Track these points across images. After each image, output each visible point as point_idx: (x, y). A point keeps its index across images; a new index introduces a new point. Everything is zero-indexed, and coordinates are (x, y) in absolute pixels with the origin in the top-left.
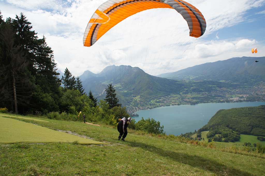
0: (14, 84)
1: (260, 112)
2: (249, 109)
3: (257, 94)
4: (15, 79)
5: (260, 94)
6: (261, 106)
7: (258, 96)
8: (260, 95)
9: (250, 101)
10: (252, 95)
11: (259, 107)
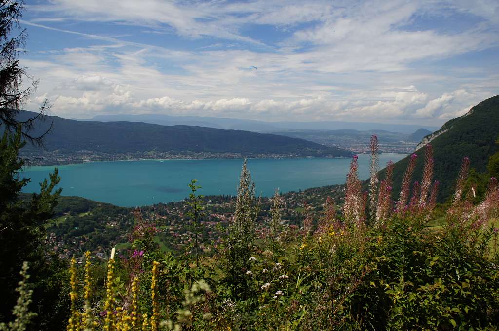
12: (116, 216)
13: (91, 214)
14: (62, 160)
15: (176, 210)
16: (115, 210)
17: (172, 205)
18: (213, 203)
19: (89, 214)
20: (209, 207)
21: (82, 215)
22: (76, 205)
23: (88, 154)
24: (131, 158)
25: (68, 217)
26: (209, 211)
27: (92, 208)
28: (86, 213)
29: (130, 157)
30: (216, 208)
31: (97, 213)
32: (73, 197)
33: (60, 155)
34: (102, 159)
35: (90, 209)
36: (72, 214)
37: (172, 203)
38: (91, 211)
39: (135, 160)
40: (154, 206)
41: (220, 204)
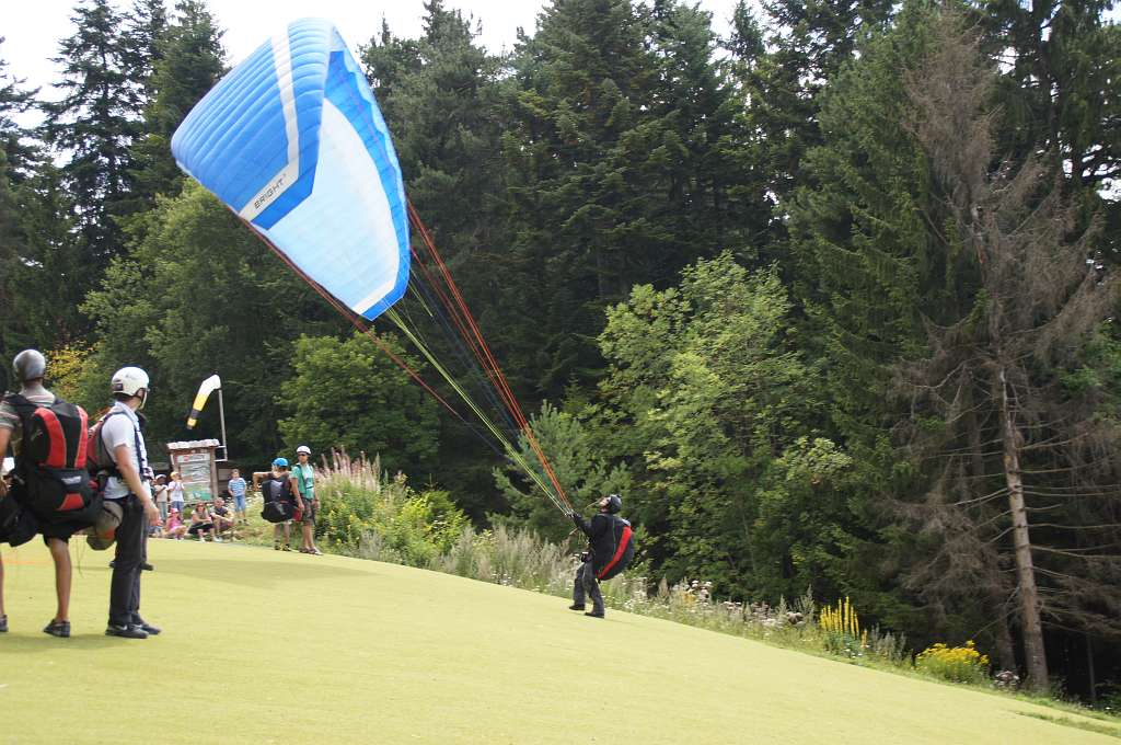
0: (1008, 460)
4: (1020, 420)
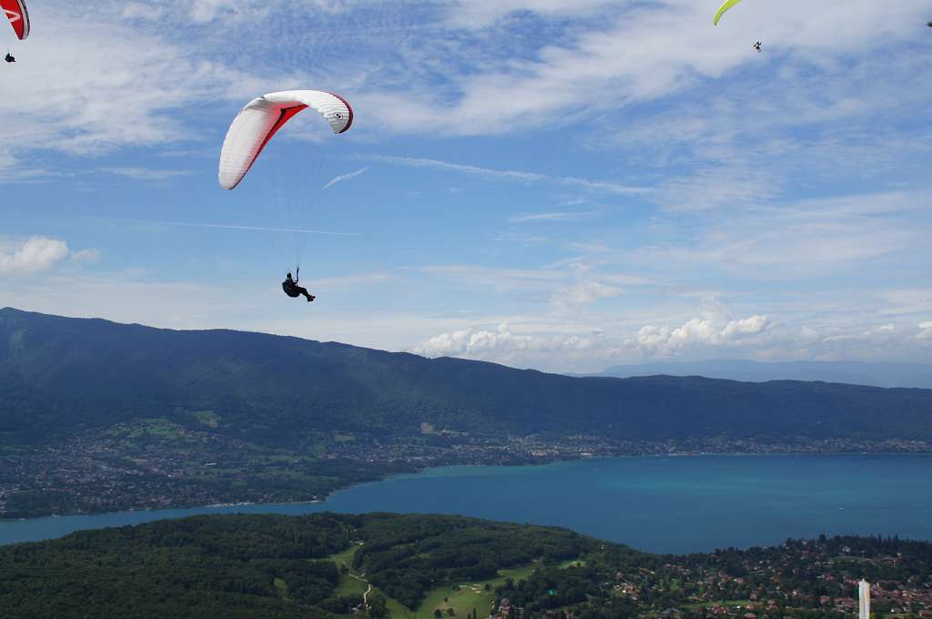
1: (68, 566)
2: (16, 552)
3: (59, 483)
5: (72, 481)
6: (71, 536)
7: (63, 490)
8: (71, 486)
9: (26, 516)
10: (33, 488)
11: (64, 539)
12: (633, 572)
13: (583, 564)
14: (541, 454)
15: (765, 565)
16: (632, 558)
17: (756, 553)
18: (854, 555)
19: (579, 565)
20: (843, 562)
21: (565, 566)
22: (555, 544)
23: (590, 442)
24: (675, 451)
25: (538, 569)
26: (843, 572)
27: (587, 552)
28: (574, 563)
29: (674, 448)
30: (860, 566)
31: (595, 563)
32: (553, 528)
33: (537, 445)
34: (617, 453)
35: (582, 554)
36: (546, 563)
37: (758, 549)
38: (583, 559)
39: (684, 454)
40: (718, 552)
41: (870, 557)
